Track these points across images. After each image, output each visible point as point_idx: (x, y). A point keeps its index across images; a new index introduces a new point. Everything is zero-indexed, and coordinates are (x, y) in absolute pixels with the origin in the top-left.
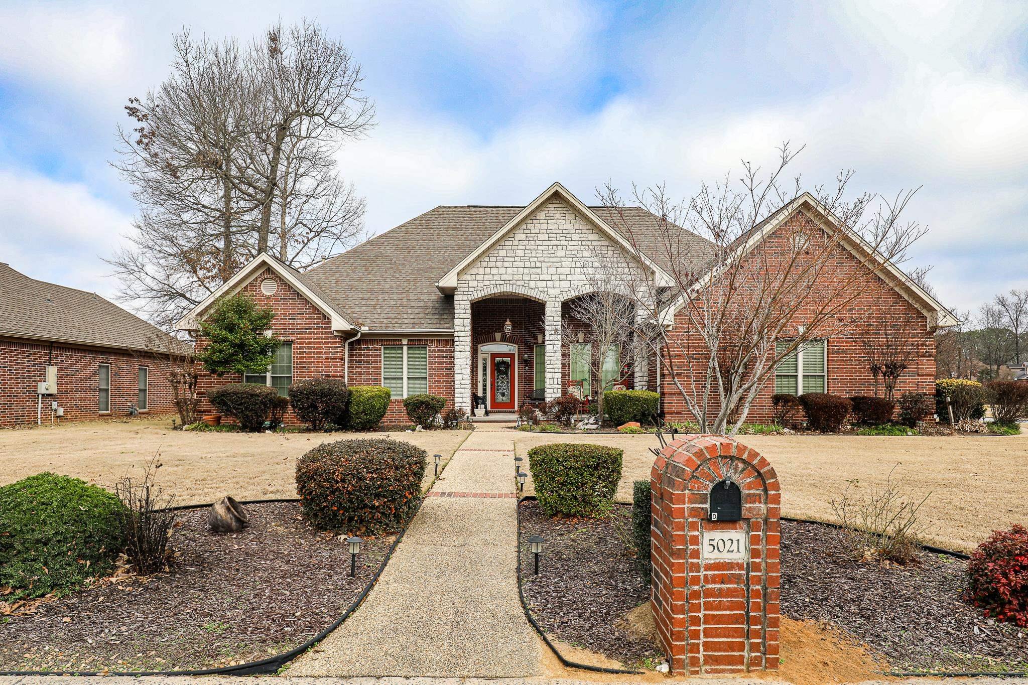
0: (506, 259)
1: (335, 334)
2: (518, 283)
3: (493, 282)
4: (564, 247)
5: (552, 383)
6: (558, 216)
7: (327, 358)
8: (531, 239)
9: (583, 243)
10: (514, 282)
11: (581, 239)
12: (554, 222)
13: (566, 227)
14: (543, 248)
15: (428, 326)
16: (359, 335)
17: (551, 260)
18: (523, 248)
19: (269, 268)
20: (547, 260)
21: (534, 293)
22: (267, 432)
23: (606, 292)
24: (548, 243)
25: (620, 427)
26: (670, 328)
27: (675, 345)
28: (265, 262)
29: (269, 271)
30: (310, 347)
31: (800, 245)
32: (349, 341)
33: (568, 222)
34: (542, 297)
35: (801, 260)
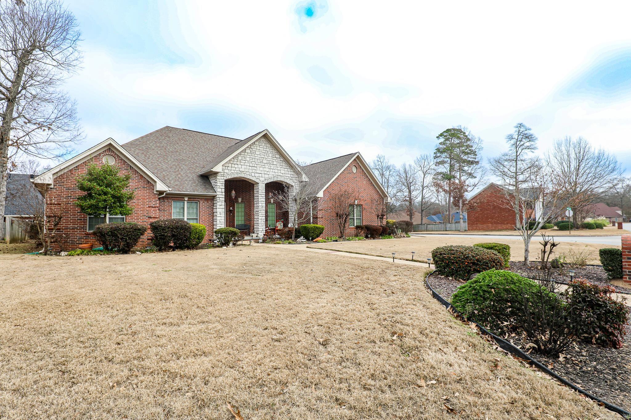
0: (242, 161)
1: (155, 192)
2: (247, 173)
3: (235, 171)
4: (266, 159)
6: (263, 144)
7: (149, 207)
8: (252, 153)
9: (274, 158)
10: (245, 172)
11: (273, 156)
12: (262, 147)
13: (267, 150)
14: (257, 158)
15: (200, 191)
16: (165, 194)
17: (261, 164)
18: (249, 157)
19: (110, 148)
20: (259, 164)
21: (254, 179)
22: (137, 252)
23: (282, 181)
24: (260, 156)
25: (314, 240)
26: (319, 199)
27: (321, 205)
28: (110, 144)
29: (110, 150)
30: (138, 199)
31: (354, 170)
32: (159, 197)
33: (268, 148)
34: (257, 181)
35: (355, 176)
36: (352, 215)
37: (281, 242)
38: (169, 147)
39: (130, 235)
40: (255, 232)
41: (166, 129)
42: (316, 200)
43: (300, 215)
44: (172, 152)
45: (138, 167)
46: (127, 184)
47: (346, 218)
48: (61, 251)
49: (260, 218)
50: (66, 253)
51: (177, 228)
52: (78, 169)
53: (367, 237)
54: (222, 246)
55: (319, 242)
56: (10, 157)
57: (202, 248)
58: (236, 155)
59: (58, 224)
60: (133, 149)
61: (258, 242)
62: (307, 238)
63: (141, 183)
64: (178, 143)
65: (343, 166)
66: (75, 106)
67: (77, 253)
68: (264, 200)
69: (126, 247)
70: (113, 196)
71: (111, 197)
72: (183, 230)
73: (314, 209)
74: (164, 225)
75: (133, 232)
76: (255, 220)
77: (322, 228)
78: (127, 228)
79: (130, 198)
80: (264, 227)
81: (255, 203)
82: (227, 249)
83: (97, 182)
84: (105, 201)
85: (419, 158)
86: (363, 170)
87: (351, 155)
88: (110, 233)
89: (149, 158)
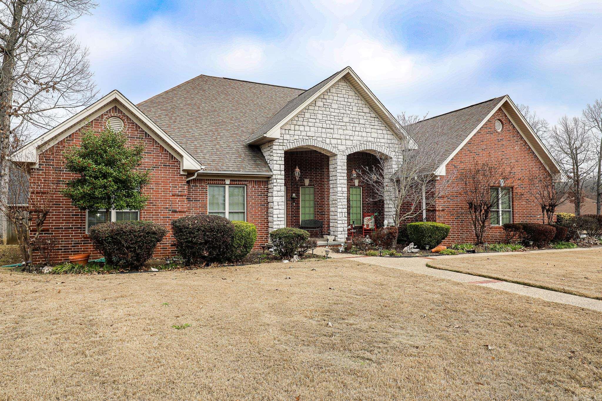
0: (310, 120)
1: (182, 173)
2: (318, 139)
3: (301, 137)
4: (348, 115)
5: (341, 216)
6: (344, 92)
7: (173, 195)
8: (327, 106)
9: (360, 114)
10: (316, 138)
11: (359, 111)
12: (342, 96)
13: (350, 100)
14: (334, 114)
15: (249, 169)
16: (196, 174)
17: (341, 124)
18: (321, 112)
19: (116, 107)
20: (337, 123)
21: (329, 148)
22: (153, 269)
23: (375, 151)
24: (338, 111)
25: (433, 250)
26: (439, 178)
27: (440, 189)
28: (116, 100)
29: (116, 110)
30: (157, 184)
31: (499, 127)
32: (188, 179)
33: (350, 97)
34: (334, 151)
35: (500, 138)
36: (496, 207)
37: (376, 252)
38: (203, 105)
39: (139, 242)
40: (332, 233)
41: (201, 79)
42: (433, 180)
43: (405, 207)
44: (208, 112)
45: (156, 134)
46: (138, 161)
47: (487, 212)
48: (45, 265)
49: (339, 210)
50: (51, 269)
51: (212, 230)
52: (72, 140)
53: (526, 244)
54: (282, 258)
55: (442, 254)
56: (14, 130)
57: (252, 262)
58: (301, 111)
59: (43, 223)
60: (153, 110)
61: (338, 251)
62: (421, 247)
63: (162, 159)
64: (216, 99)
65: (480, 121)
66: (86, 58)
67: (64, 269)
68: (346, 182)
69: (135, 260)
70: (117, 180)
71: (114, 181)
72: (221, 233)
73: (431, 195)
74: (192, 225)
75: (145, 237)
76: (332, 213)
77: (447, 229)
78: (135, 232)
79: (142, 182)
80: (346, 225)
81: (331, 186)
82: (291, 264)
83: (92, 158)
84: (105, 187)
86: (514, 127)
87: (493, 102)
88: (110, 239)
89: (175, 122)
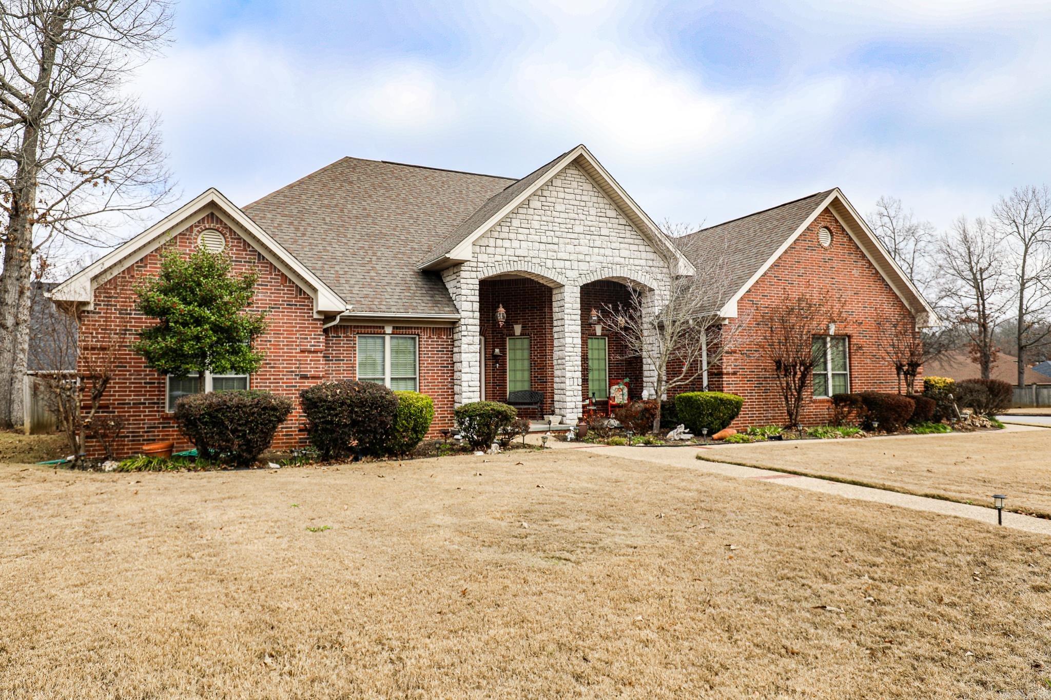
0: (520, 230)
1: (316, 316)
2: (534, 260)
3: (506, 258)
4: (582, 222)
5: (572, 383)
6: (575, 184)
7: (302, 351)
8: (547, 208)
9: (601, 219)
10: (529, 259)
11: (599, 214)
12: (571, 191)
13: (584, 198)
14: (560, 220)
15: (422, 309)
16: (338, 318)
17: (570, 235)
18: (539, 218)
19: (212, 214)
20: (564, 235)
21: (551, 275)
22: (271, 465)
23: (625, 279)
24: (566, 215)
25: (715, 436)
26: (726, 322)
27: (730, 340)
28: (213, 204)
29: (212, 218)
30: (277, 334)
31: (825, 239)
32: (326, 326)
33: (585, 193)
34: (560, 279)
35: (827, 256)
36: (822, 367)
37: (624, 440)
38: (349, 206)
39: (252, 422)
40: (557, 411)
41: (345, 164)
42: (716, 326)
43: (673, 367)
44: (357, 217)
45: (275, 255)
46: (248, 298)
47: (804, 376)
48: (106, 459)
49: (568, 375)
50: (115, 465)
51: (362, 403)
52: (146, 266)
53: (867, 427)
54: (473, 450)
55: (729, 442)
56: (38, 247)
57: (424, 454)
58: (507, 217)
59: (102, 395)
60: (269, 215)
61: (565, 439)
62: (696, 431)
63: (285, 294)
64: (370, 196)
65: (792, 230)
66: (158, 128)
67: (136, 465)
68: (579, 329)
69: (246, 450)
70: (216, 328)
71: (211, 329)
72: (376, 408)
73: (714, 349)
74: (332, 396)
75: (260, 415)
76: (556, 380)
77: (737, 403)
78: (245, 406)
79: (255, 331)
80: (580, 398)
81: (556, 336)
82: (486, 457)
83: (179, 294)
84: (198, 338)
85: (1007, 199)
86: (851, 239)
87: (816, 198)
88: (207, 418)
89: (304, 235)
